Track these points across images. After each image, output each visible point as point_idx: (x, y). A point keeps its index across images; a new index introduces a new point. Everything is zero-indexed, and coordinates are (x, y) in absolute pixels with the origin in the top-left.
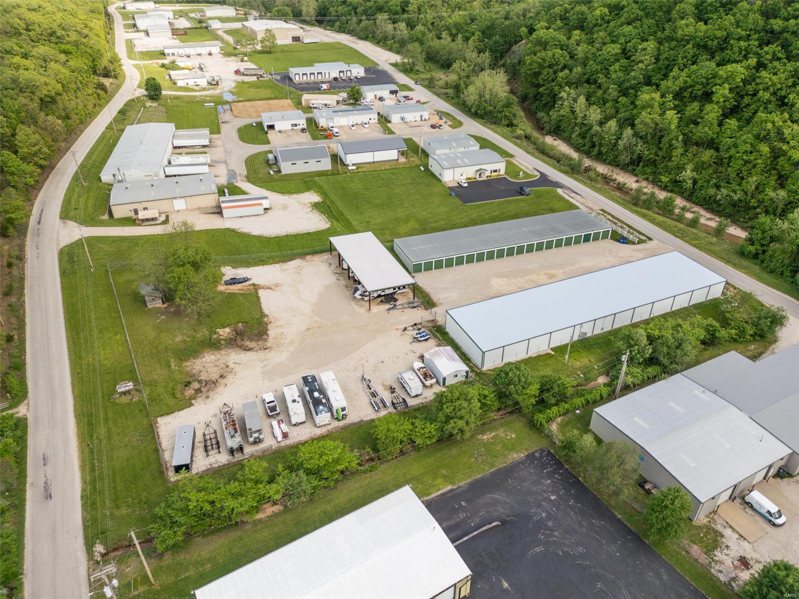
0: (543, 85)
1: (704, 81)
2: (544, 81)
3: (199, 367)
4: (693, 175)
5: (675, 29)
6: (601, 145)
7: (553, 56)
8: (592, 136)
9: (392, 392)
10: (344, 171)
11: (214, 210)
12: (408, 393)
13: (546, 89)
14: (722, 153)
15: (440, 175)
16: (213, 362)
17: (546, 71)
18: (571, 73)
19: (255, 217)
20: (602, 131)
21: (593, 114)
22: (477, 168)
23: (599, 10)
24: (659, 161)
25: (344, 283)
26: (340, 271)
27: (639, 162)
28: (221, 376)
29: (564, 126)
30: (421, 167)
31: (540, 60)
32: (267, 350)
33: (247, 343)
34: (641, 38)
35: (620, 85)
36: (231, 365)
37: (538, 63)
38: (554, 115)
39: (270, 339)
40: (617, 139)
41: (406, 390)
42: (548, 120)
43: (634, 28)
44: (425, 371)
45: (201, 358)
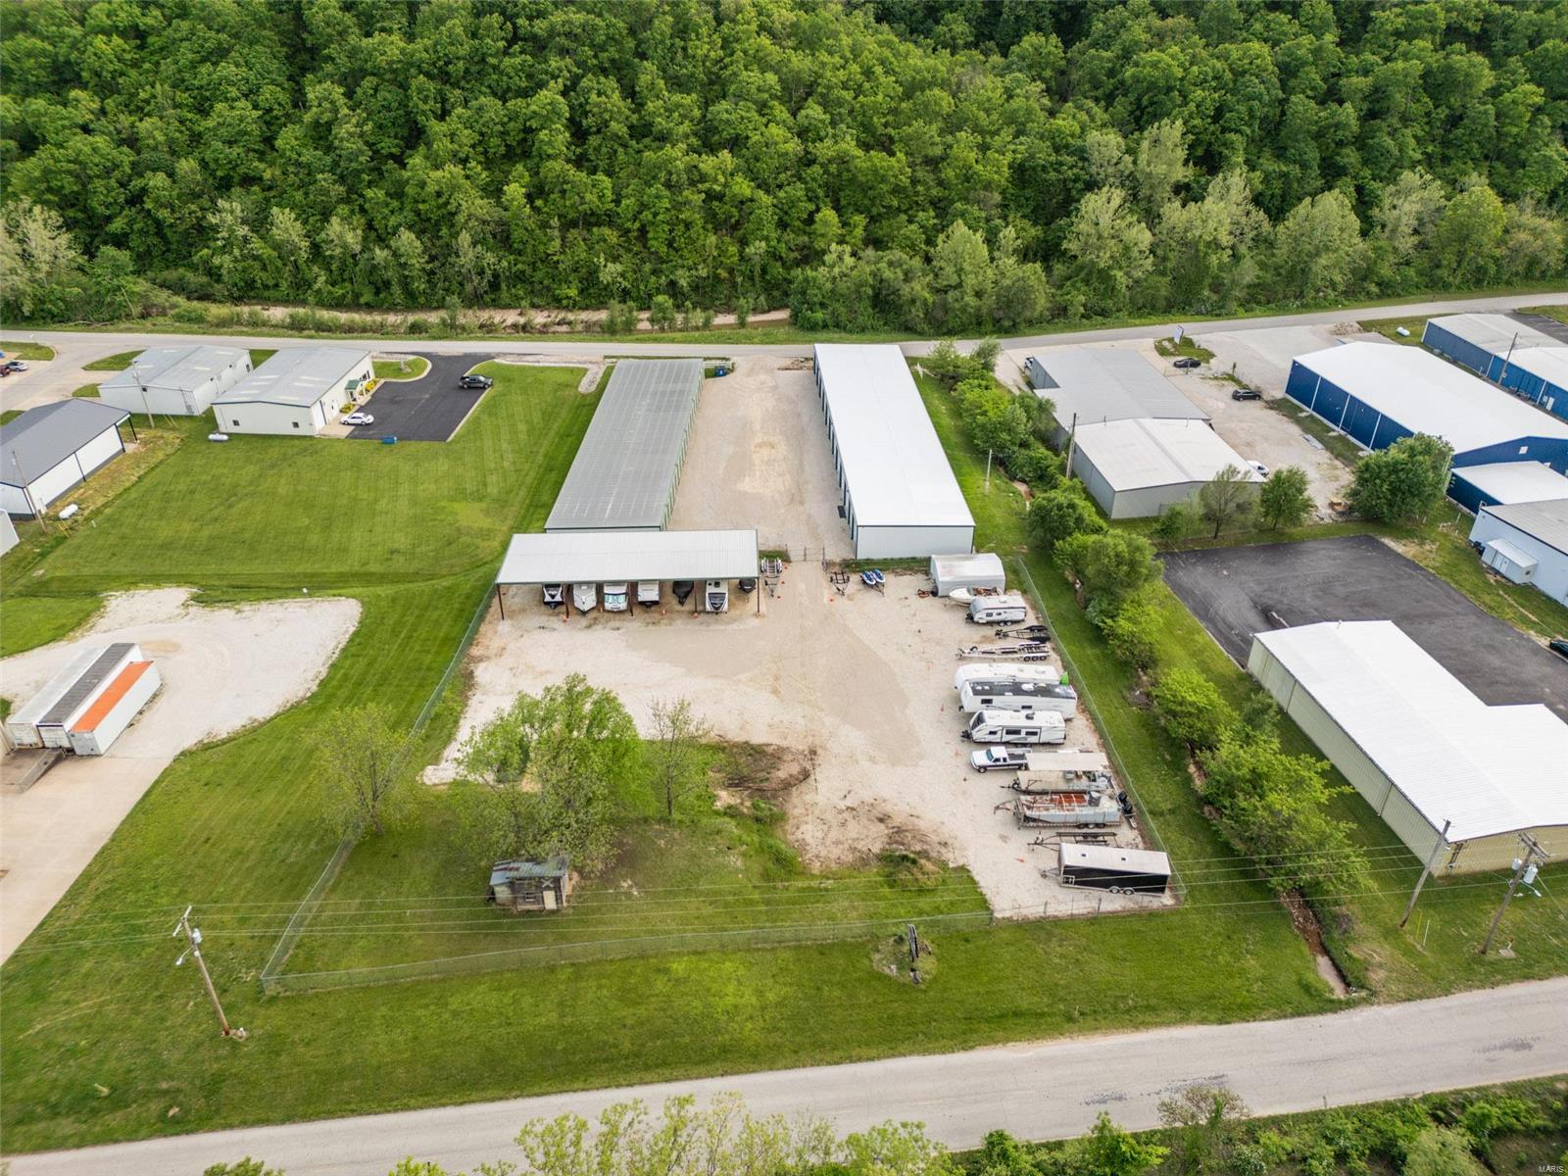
3: (836, 852)
4: (619, 268)
5: (353, 54)
6: (405, 282)
7: (95, 150)
8: (374, 269)
9: (1006, 635)
10: (62, 527)
11: (32, 766)
12: (1014, 622)
13: (131, 223)
14: (629, 225)
15: (296, 425)
16: (825, 827)
17: (99, 185)
18: (171, 175)
19: (161, 702)
20: (396, 254)
21: (344, 234)
22: (344, 383)
23: (99, 41)
24: (529, 271)
25: (635, 624)
26: (584, 621)
27: (494, 286)
28: (881, 820)
29: (261, 277)
30: (211, 437)
31: (72, 166)
32: (819, 751)
33: (782, 774)
34: (273, 82)
35: (332, 171)
36: (849, 802)
37: (69, 172)
38: (224, 261)
39: (784, 744)
40: (432, 259)
41: (1005, 622)
42: (205, 279)
43: (237, 65)
44: (977, 592)
45: (803, 846)
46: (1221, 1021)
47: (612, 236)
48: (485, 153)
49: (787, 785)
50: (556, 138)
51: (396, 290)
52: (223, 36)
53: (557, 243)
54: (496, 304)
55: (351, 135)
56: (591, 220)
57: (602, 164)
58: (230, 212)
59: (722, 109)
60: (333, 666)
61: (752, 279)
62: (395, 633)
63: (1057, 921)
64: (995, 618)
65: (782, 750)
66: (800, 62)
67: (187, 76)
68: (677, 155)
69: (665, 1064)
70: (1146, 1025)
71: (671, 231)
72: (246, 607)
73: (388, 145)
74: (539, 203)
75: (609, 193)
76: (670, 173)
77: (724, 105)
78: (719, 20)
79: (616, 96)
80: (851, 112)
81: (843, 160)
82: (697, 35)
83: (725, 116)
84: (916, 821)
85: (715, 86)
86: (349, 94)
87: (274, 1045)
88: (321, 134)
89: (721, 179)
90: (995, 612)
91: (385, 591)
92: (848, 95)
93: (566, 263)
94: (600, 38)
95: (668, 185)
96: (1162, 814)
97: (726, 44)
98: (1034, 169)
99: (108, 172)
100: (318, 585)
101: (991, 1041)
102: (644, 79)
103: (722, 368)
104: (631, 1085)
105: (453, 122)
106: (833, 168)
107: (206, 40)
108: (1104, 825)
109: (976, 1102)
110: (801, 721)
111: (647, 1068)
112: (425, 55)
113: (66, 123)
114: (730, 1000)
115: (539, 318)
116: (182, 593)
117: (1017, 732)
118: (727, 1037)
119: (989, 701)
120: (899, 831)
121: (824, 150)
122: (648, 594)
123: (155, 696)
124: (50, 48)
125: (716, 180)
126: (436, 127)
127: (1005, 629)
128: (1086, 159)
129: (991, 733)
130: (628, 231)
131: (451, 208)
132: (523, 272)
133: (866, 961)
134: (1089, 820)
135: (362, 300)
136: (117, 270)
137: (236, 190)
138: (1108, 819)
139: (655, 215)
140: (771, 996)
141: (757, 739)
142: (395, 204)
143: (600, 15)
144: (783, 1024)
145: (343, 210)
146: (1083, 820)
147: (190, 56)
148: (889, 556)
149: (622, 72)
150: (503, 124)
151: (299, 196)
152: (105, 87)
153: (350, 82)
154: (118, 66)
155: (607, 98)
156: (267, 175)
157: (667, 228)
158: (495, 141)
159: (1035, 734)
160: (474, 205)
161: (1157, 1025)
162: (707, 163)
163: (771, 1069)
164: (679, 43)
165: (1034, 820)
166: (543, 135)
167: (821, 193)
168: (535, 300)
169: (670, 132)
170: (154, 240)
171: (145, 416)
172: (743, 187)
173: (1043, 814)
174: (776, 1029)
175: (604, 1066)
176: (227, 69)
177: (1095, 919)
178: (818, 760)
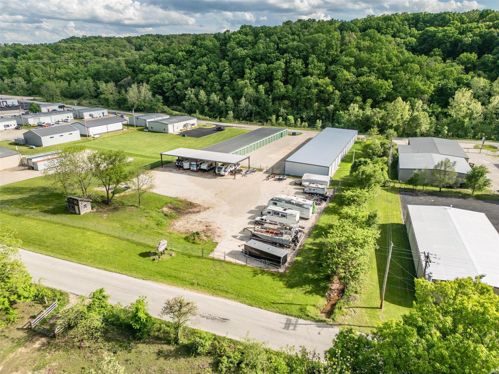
0: (168, 92)
1: (265, 72)
2: (167, 89)
3: (182, 229)
4: (286, 111)
5: (234, 54)
8: (220, 108)
9: (313, 197)
10: (92, 138)
11: (22, 168)
12: (320, 195)
13: (171, 94)
14: (293, 99)
15: (165, 129)
16: (186, 223)
17: (166, 84)
18: (183, 83)
20: (226, 103)
21: (215, 97)
22: (184, 123)
24: (261, 112)
26: (183, 171)
27: (250, 115)
28: (206, 226)
30: (144, 130)
31: (161, 79)
32: (211, 209)
33: (191, 210)
34: (214, 62)
35: (219, 83)
36: (202, 220)
38: (187, 104)
40: (235, 106)
41: (317, 194)
42: (181, 108)
43: (208, 58)
45: (174, 225)
47: (286, 102)
48: (260, 79)
49: (189, 213)
50: (279, 74)
52: (206, 51)
53: (271, 104)
55: (227, 74)
56: (283, 97)
57: (291, 83)
58: (190, 93)
59: (332, 68)
63: (229, 263)
64: (312, 191)
65: (199, 205)
67: (196, 61)
68: (312, 80)
71: (305, 102)
74: (269, 92)
75: (290, 90)
76: (308, 84)
78: (342, 45)
79: (300, 64)
80: (377, 70)
81: (369, 83)
82: (332, 48)
84: (218, 229)
85: (335, 62)
86: (230, 64)
88: (220, 75)
89: (325, 86)
90: (312, 188)
91: (143, 159)
92: (379, 65)
94: (302, 49)
95: (307, 87)
98: (446, 89)
99: (169, 81)
101: (156, 280)
102: (310, 59)
103: (295, 133)
105: (253, 70)
106: (365, 85)
107: (203, 52)
108: (283, 246)
110: (214, 201)
112: (251, 53)
113: (165, 70)
114: (91, 244)
118: (78, 252)
119: (276, 203)
120: (209, 230)
121: (362, 79)
122: (204, 167)
124: (170, 55)
125: (322, 86)
126: (247, 71)
129: (269, 213)
131: (243, 92)
134: (277, 241)
136: (158, 101)
137: (196, 87)
138: (284, 243)
139: (301, 96)
141: (195, 202)
142: (231, 91)
143: (304, 43)
145: (218, 92)
146: (274, 241)
147: (198, 56)
148: (296, 175)
149: (305, 59)
151: (209, 88)
152: (178, 64)
153: (231, 61)
154: (182, 59)
156: (204, 84)
158: (263, 76)
159: (285, 216)
160: (249, 90)
162: (321, 81)
163: (78, 263)
164: (326, 50)
165: (256, 236)
166: (275, 73)
167: (358, 92)
169: (313, 73)
170: (174, 99)
171: (134, 125)
172: (331, 88)
173: (258, 233)
174: (94, 255)
175: (37, 246)
176: (205, 59)
177: (244, 266)
178: (207, 210)
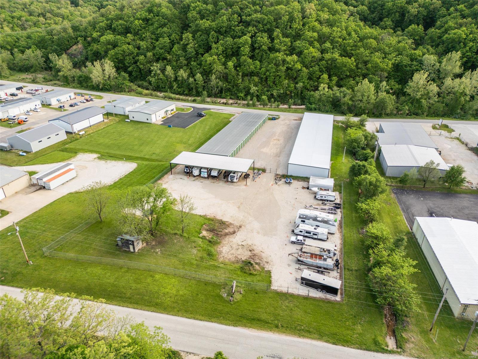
3: (230, 256)
4: (257, 88)
5: (197, 25)
6: (197, 88)
7: (128, 49)
8: (189, 84)
9: (325, 205)
10: (78, 136)
11: (33, 189)
12: (331, 201)
13: (134, 68)
14: (262, 76)
15: (148, 119)
16: (231, 249)
17: (127, 58)
18: (145, 56)
19: (74, 180)
20: (195, 80)
21: (183, 74)
22: (165, 110)
23: (136, 22)
24: (231, 88)
25: (208, 182)
26: (194, 179)
27: (221, 91)
28: (250, 251)
29: (161, 85)
30: (126, 120)
31: (122, 52)
32: (243, 227)
33: (227, 231)
34: (176, 33)
35: (185, 57)
36: (243, 243)
37: (120, 54)
38: (153, 80)
39: (232, 222)
40: (205, 83)
41: (328, 201)
42: (147, 84)
43: (168, 28)
44: (321, 189)
45: (221, 252)
46: (334, 344)
47: (256, 79)
48: (226, 54)
49: (226, 234)
50: (246, 49)
51: (194, 91)
52: (166, 21)
53: (240, 81)
54: (221, 97)
55: (191, 47)
56: (252, 74)
57: (259, 58)
58: (156, 67)
59: (298, 43)
60: (121, 179)
61: (298, 95)
62: (142, 173)
63: (292, 295)
64: (323, 198)
65: (231, 224)
66: (326, 30)
67: (155, 31)
68: (280, 56)
69: (137, 303)
70: (304, 336)
71: (275, 79)
72: (108, 161)
73: (201, 51)
74: (238, 68)
75: (258, 67)
76: (277, 61)
77: (298, 42)
78: (303, 18)
79: (266, 39)
80: (340, 46)
81: (334, 60)
82: (295, 21)
83: (298, 45)
84: (262, 253)
85: (298, 36)
86: (193, 37)
87: (36, 268)
88: (184, 48)
89: (292, 64)
90: (324, 196)
91: (145, 163)
92: (340, 40)
93: (242, 86)
94: (265, 22)
95: (275, 64)
96: (352, 270)
97: (304, 25)
98: (402, 66)
99: (130, 54)
100: (129, 158)
101: (245, 326)
102: (275, 34)
103: (274, 118)
104: (123, 306)
105: (219, 45)
106: (329, 62)
107: (161, 22)
108: (327, 269)
109: (228, 344)
110: (242, 217)
111: (131, 303)
112: (215, 26)
113: (123, 41)
114: (167, 290)
115: (231, 101)
116: (96, 155)
117: (310, 233)
118: (160, 300)
119: (304, 221)
120: (255, 255)
121: (327, 56)
122: (215, 173)
123: (73, 178)
124: (126, 23)
125: (290, 64)
126: (214, 46)
127: (326, 202)
128: (422, 64)
129: (301, 231)
130: (262, 78)
131: (212, 68)
132: (230, 88)
133: (218, 291)
134: (321, 266)
135: (185, 93)
136: (124, 79)
137: (160, 61)
138: (328, 267)
139: (270, 73)
140: (181, 293)
141: (225, 219)
142: (199, 67)
143: (267, 16)
144: (180, 302)
145: (185, 68)
146: (319, 265)
147: (157, 25)
148: (299, 175)
149: (270, 32)
150: (232, 46)
151: (175, 63)
152: (136, 34)
153: (194, 33)
154: (140, 28)
155: (264, 39)
156: (168, 58)
157: (273, 78)
158: (229, 50)
159: (316, 235)
160: (218, 67)
161: (308, 338)
162: (289, 58)
163: (167, 314)
164: (289, 24)
165: (302, 262)
166: (242, 49)
167: (324, 70)
168: (232, 97)
169: (280, 49)
170: (138, 73)
171: (113, 114)
172: (298, 66)
173: (304, 260)
174: (176, 302)
175: (119, 299)
176: (165, 29)
177: (307, 298)
178: (241, 229)
